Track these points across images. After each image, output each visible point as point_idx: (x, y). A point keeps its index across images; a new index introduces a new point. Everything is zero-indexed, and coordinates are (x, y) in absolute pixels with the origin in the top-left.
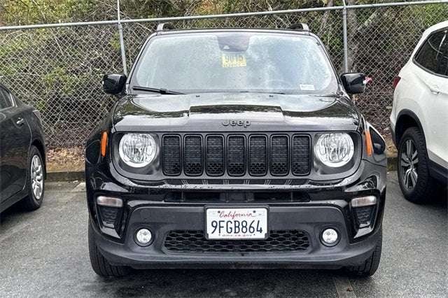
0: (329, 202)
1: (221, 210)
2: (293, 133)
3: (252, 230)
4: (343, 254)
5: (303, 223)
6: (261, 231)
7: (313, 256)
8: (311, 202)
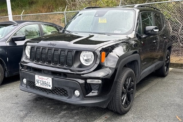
0: (74, 79)
1: (39, 76)
2: (68, 50)
3: (47, 85)
4: (81, 101)
5: (64, 86)
6: (50, 86)
7: (68, 100)
8: (67, 78)
